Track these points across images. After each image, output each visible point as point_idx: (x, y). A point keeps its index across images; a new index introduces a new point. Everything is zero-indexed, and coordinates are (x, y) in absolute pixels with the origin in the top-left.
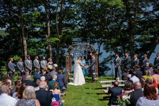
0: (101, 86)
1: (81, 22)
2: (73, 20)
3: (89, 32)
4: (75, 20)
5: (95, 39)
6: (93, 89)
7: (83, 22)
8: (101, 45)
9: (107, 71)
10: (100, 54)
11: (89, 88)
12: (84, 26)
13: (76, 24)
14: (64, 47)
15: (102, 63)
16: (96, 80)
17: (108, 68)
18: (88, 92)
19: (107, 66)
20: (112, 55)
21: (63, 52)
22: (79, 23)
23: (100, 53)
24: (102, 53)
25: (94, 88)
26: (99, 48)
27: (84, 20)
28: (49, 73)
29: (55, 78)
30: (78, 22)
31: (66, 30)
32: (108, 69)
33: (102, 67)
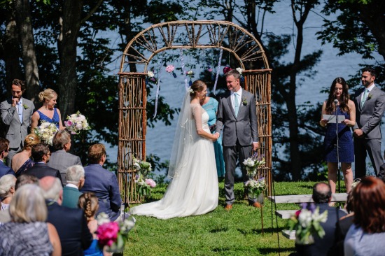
0: (277, 214)
6: (245, 234)
11: (225, 230)
14: (101, 24)
16: (255, 190)
18: (221, 244)
21: (99, 54)
25: (248, 229)
26: (299, 25)
28: (45, 157)
29: (73, 176)
33: (317, 135)
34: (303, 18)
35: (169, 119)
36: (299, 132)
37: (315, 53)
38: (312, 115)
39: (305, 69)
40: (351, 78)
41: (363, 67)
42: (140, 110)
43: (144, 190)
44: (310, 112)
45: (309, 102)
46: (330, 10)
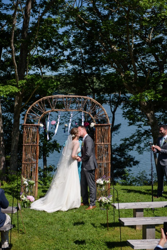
1: (74, 54)
2: (56, 50)
3: (90, 78)
4: (59, 50)
5: (104, 93)
6: (96, 227)
7: (78, 55)
8: (117, 106)
9: (131, 166)
10: (115, 128)
12: (80, 62)
13: (62, 58)
15: (120, 148)
17: (132, 159)
19: (130, 156)
20: (143, 131)
22: (68, 56)
23: (115, 125)
24: (119, 125)
25: (98, 224)
26: (113, 113)
27: (79, 50)
30: (67, 53)
31: (40, 71)
32: (132, 163)
33: (120, 157)
34: (115, 110)
35: (59, 150)
36: (113, 156)
37: (118, 125)
38: (118, 149)
39: (115, 131)
40: (132, 135)
41: (137, 131)
42: (35, 146)
43: (25, 204)
44: (117, 148)
45: (116, 144)
46: (125, 108)
